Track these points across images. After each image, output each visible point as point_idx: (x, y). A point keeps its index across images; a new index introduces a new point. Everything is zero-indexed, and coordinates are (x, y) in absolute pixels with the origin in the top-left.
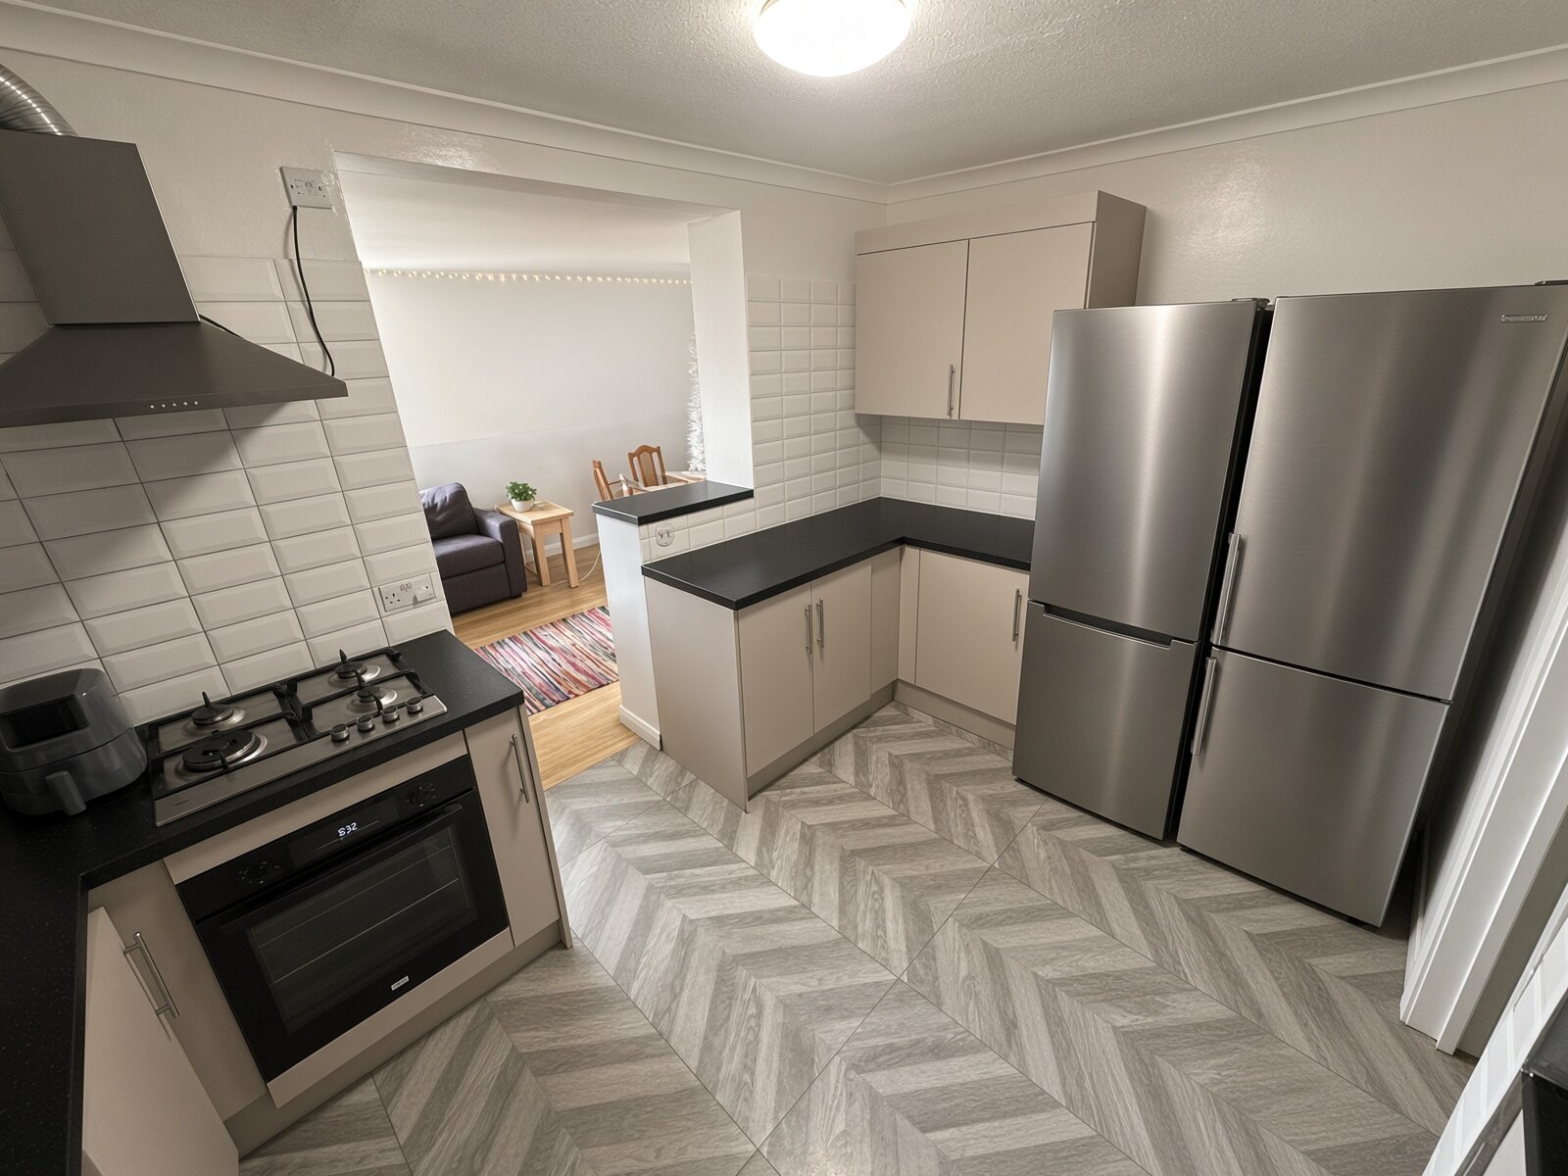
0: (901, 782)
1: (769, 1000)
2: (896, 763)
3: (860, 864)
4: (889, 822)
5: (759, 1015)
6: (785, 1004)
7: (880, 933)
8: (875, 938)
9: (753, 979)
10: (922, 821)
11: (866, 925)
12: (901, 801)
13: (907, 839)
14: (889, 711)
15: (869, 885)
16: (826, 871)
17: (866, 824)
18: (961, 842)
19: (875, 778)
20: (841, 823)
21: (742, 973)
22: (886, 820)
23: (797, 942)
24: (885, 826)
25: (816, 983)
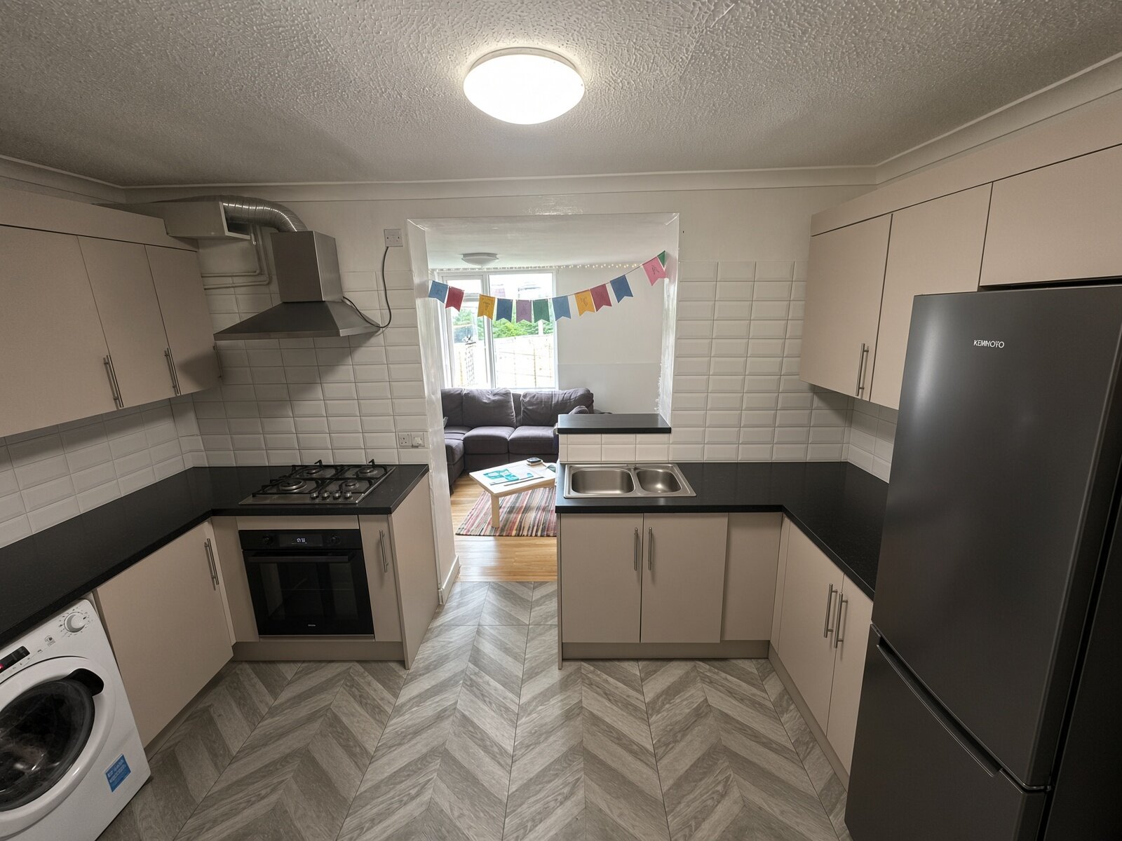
0: (685, 730)
1: (426, 797)
2: (702, 712)
3: (579, 764)
4: (637, 752)
5: (413, 798)
6: (431, 806)
7: (529, 824)
8: (522, 826)
9: (436, 774)
10: (663, 774)
11: (527, 810)
12: (667, 745)
13: (633, 778)
14: (750, 666)
15: (565, 784)
16: (555, 747)
17: (620, 739)
18: (673, 822)
19: (668, 710)
20: (603, 722)
21: (436, 764)
22: (635, 747)
23: (480, 776)
24: (632, 752)
25: (456, 814)
